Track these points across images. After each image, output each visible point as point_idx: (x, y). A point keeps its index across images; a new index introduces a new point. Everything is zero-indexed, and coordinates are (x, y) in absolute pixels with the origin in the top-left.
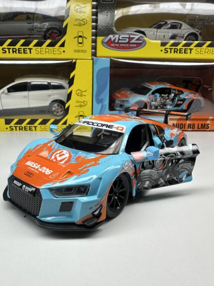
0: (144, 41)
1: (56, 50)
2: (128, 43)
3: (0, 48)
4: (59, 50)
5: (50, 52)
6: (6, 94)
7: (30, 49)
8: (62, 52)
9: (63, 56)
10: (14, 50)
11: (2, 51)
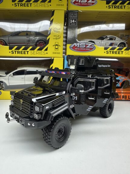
0: (94, 47)
2: (85, 48)
3: (11, 51)
4: (44, 52)
5: (39, 53)
6: (12, 76)
7: (28, 52)
8: (46, 53)
9: (46, 56)
10: (19, 52)
11: (11, 52)
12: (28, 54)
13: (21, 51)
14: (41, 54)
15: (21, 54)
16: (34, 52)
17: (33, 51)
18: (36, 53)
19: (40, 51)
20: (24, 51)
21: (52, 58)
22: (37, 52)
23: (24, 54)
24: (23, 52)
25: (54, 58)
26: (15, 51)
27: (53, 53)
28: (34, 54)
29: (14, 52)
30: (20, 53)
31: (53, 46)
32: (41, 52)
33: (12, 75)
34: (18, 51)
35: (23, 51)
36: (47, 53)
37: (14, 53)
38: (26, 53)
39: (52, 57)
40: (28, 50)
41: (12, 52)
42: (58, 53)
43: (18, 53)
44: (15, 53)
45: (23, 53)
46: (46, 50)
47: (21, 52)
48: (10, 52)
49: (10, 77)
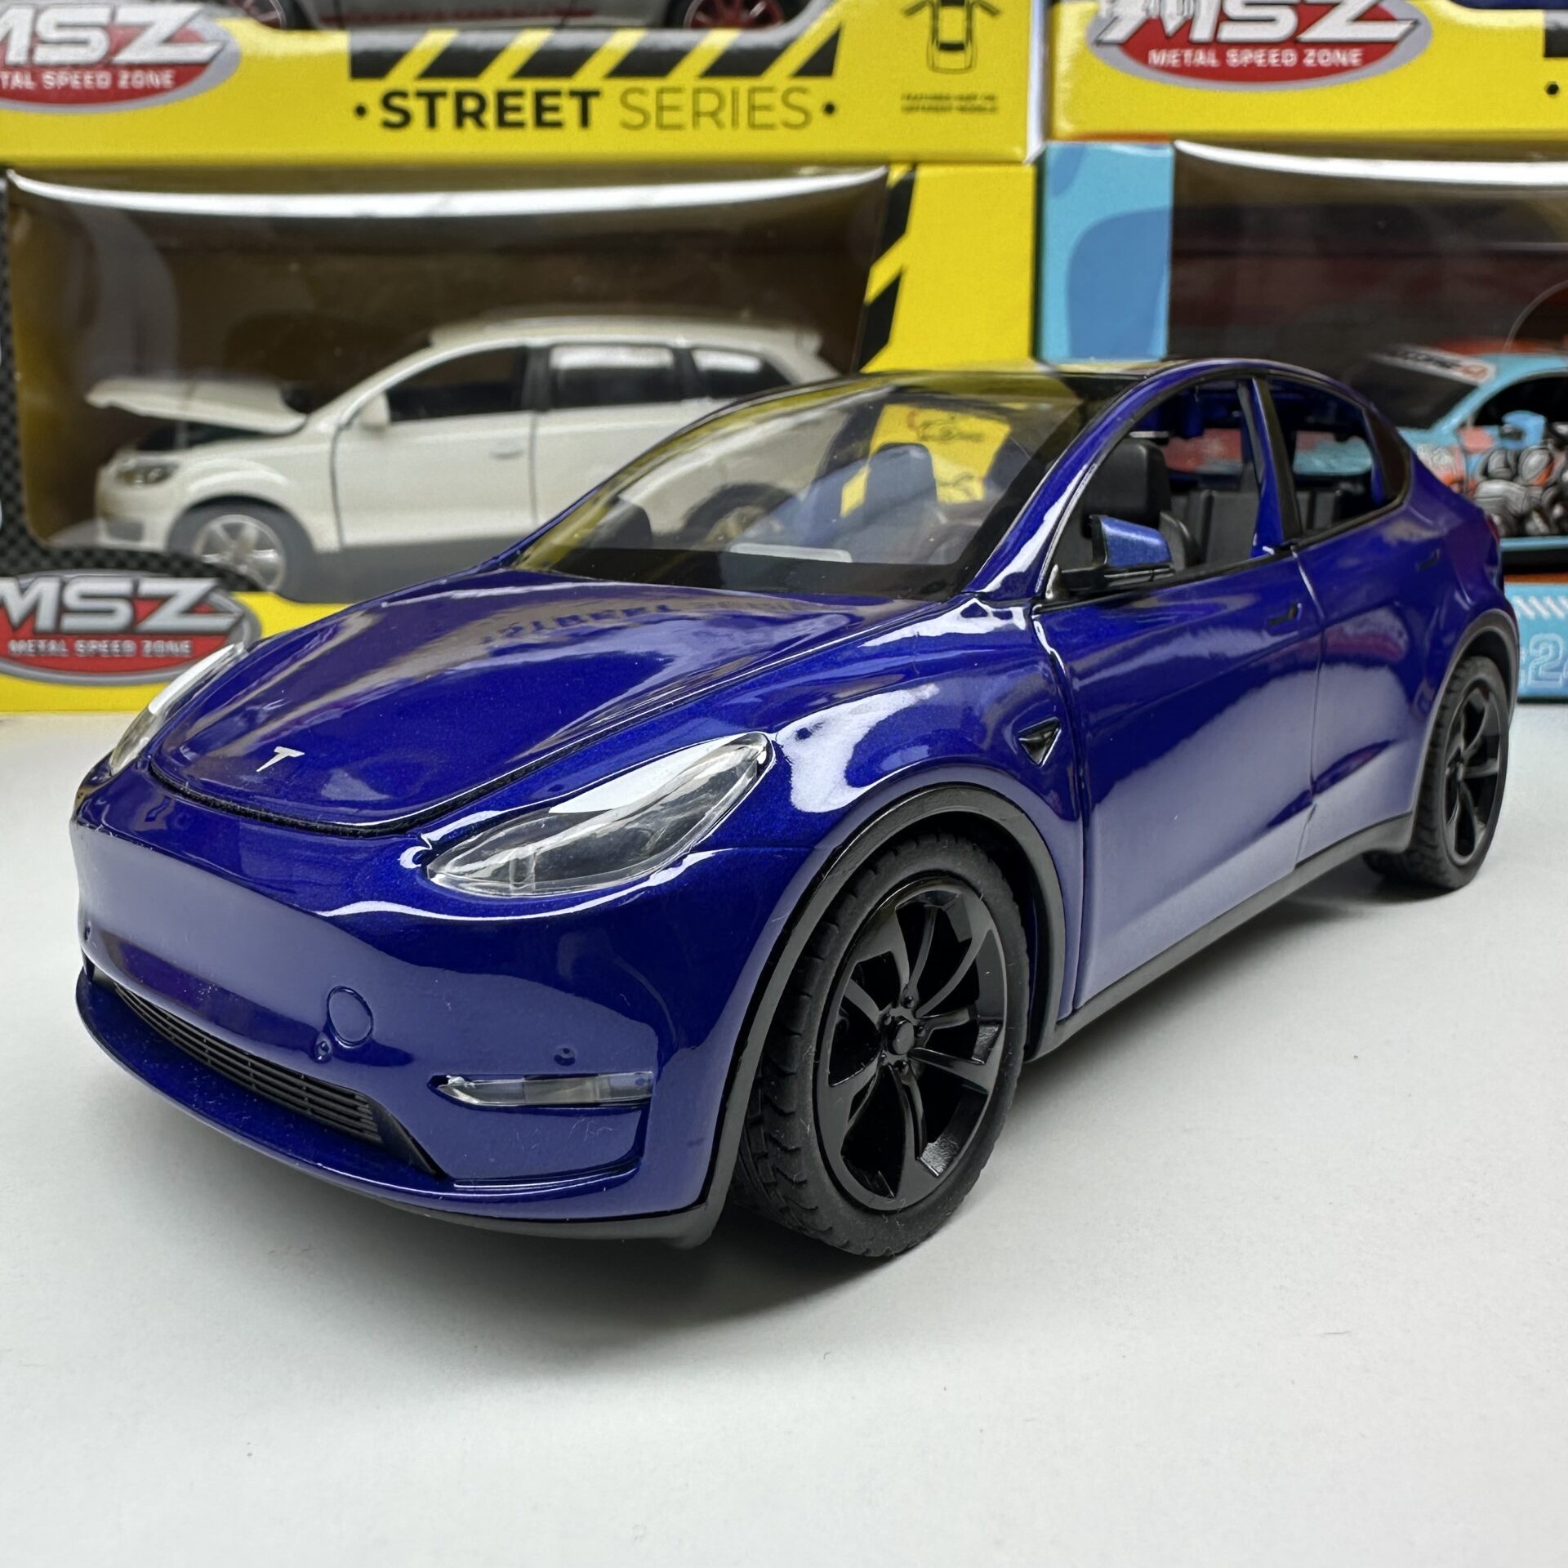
1: (774, 99)
3: (370, 91)
4: (795, 98)
5: (725, 116)
6: (375, 430)
7: (585, 97)
8: (818, 114)
9: (822, 138)
10: (470, 105)
11: (377, 113)
12: (585, 121)
13: (501, 96)
14: (760, 117)
15: (502, 123)
16: (668, 99)
17: (652, 84)
18: (685, 116)
19: (743, 84)
20: (539, 96)
21: (897, 174)
22: (708, 102)
23: (540, 123)
24: (528, 103)
25: (924, 173)
26: (431, 97)
27: (913, 104)
28: (669, 117)
29: (418, 108)
30: (490, 116)
31: (912, 11)
32: (760, 99)
33: (380, 411)
34: (460, 96)
35: (531, 85)
36: (830, 109)
37: (407, 117)
38: (569, 109)
39: (887, 163)
40: (589, 76)
41: (386, 102)
42: (970, 105)
43: (459, 121)
44: (432, 121)
45: (528, 115)
46: (822, 63)
47: (502, 109)
48: (361, 111)
49: (350, 445)
